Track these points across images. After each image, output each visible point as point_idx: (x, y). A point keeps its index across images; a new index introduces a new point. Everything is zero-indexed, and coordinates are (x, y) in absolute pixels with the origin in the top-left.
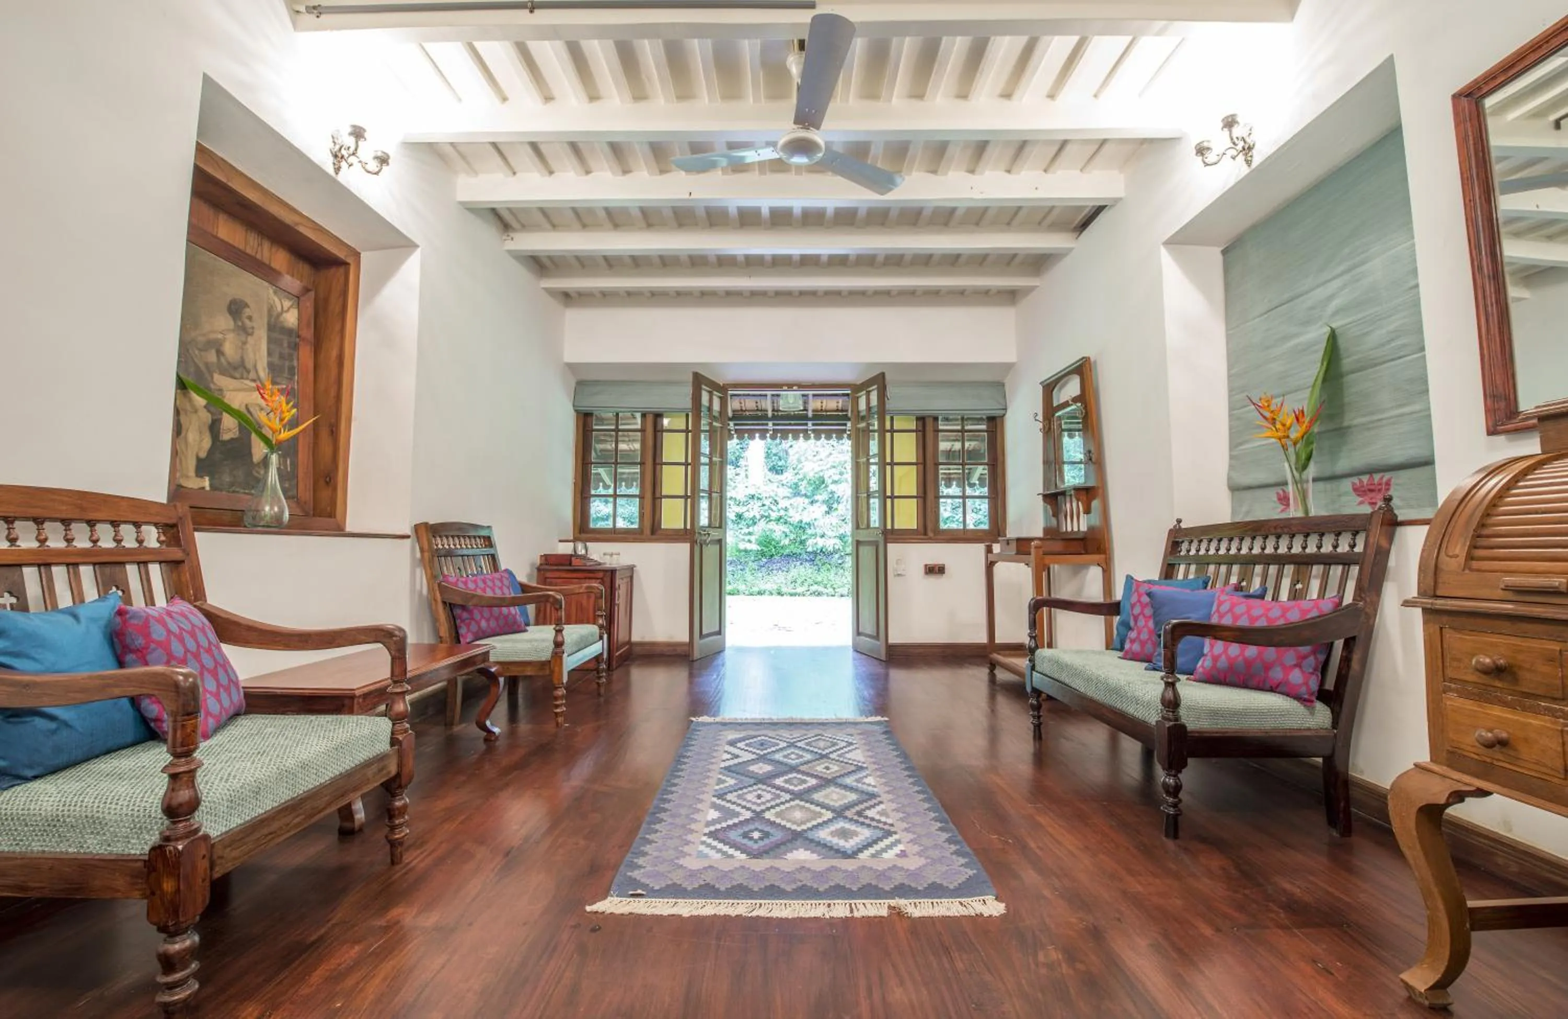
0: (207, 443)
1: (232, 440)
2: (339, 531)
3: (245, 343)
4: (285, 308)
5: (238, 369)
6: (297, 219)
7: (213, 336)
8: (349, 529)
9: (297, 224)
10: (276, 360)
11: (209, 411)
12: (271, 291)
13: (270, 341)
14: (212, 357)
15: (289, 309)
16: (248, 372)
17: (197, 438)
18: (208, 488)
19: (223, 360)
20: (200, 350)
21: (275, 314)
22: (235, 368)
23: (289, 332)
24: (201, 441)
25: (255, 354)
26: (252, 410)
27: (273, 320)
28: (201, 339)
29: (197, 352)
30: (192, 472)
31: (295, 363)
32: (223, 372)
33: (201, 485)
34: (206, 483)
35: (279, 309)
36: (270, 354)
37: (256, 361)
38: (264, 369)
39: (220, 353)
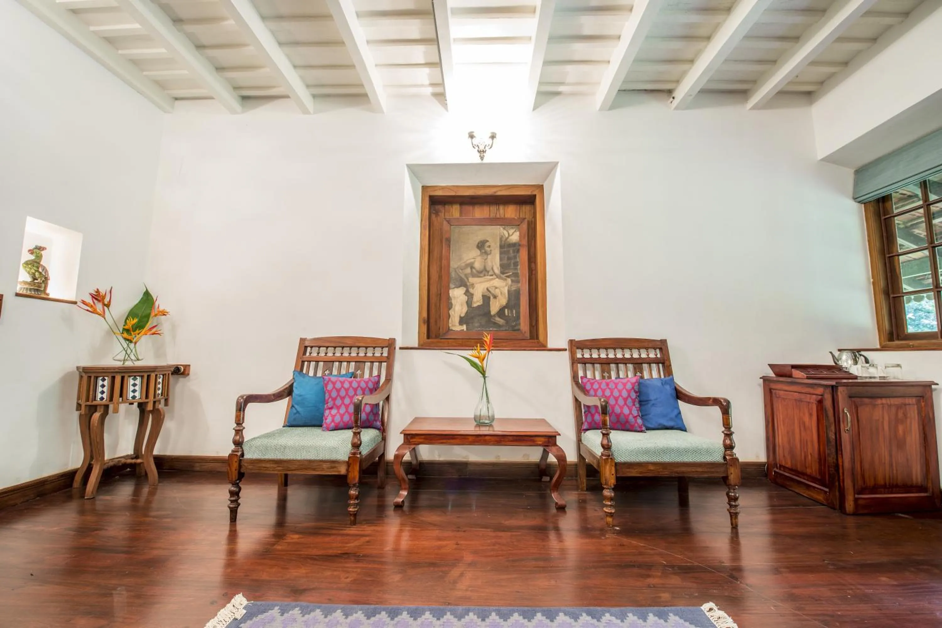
0: (465, 309)
1: (479, 306)
2: (542, 347)
3: (486, 259)
4: (511, 233)
5: (484, 272)
6: (494, 190)
7: (469, 262)
8: (550, 346)
9: (495, 192)
10: (505, 262)
11: (466, 295)
12: (502, 229)
13: (501, 253)
14: (468, 270)
15: (513, 234)
16: (488, 272)
17: (460, 308)
18: (465, 330)
19: (474, 270)
20: (462, 270)
21: (504, 239)
22: (481, 272)
23: (514, 245)
24: (462, 309)
25: (492, 262)
26: (490, 289)
27: (503, 242)
28: (463, 265)
29: (461, 271)
30: (457, 324)
31: (518, 260)
32: (474, 276)
33: (462, 329)
34: (464, 327)
35: (507, 235)
36: (501, 259)
37: (493, 266)
38: (498, 268)
39: (472, 268)
